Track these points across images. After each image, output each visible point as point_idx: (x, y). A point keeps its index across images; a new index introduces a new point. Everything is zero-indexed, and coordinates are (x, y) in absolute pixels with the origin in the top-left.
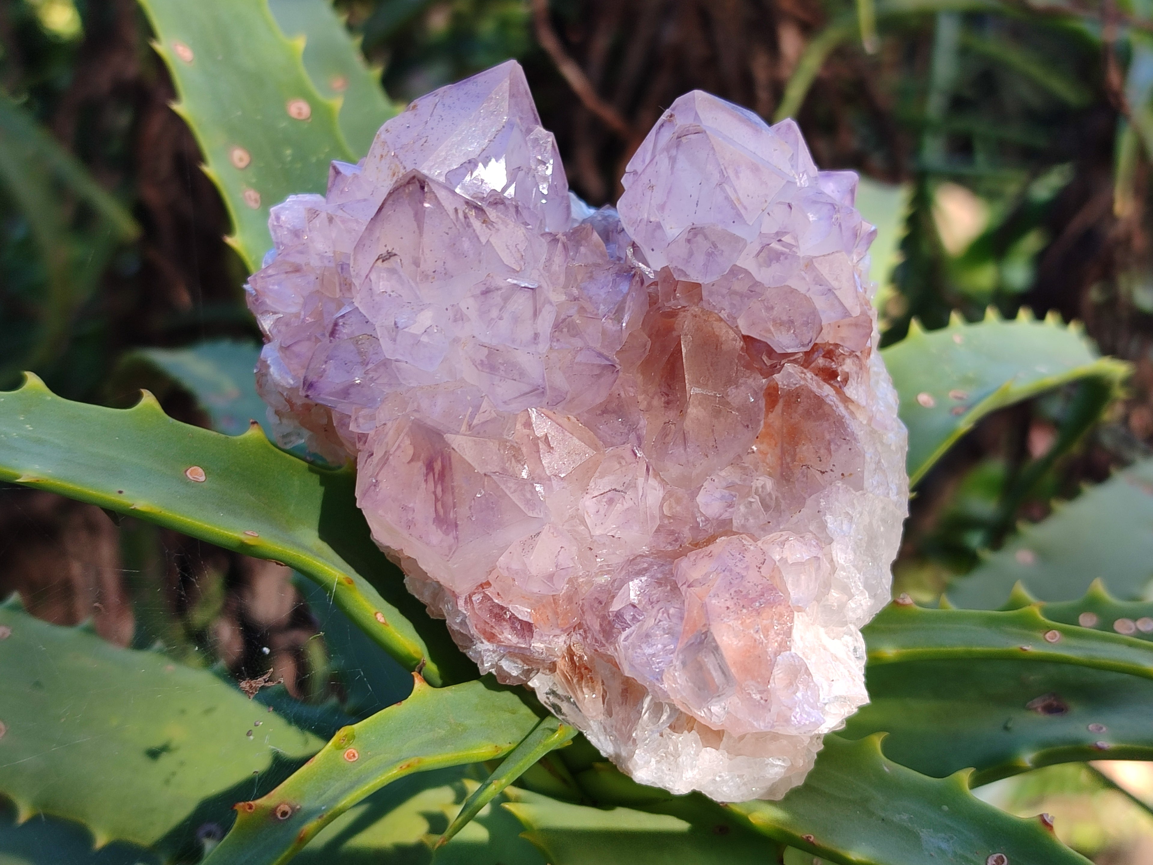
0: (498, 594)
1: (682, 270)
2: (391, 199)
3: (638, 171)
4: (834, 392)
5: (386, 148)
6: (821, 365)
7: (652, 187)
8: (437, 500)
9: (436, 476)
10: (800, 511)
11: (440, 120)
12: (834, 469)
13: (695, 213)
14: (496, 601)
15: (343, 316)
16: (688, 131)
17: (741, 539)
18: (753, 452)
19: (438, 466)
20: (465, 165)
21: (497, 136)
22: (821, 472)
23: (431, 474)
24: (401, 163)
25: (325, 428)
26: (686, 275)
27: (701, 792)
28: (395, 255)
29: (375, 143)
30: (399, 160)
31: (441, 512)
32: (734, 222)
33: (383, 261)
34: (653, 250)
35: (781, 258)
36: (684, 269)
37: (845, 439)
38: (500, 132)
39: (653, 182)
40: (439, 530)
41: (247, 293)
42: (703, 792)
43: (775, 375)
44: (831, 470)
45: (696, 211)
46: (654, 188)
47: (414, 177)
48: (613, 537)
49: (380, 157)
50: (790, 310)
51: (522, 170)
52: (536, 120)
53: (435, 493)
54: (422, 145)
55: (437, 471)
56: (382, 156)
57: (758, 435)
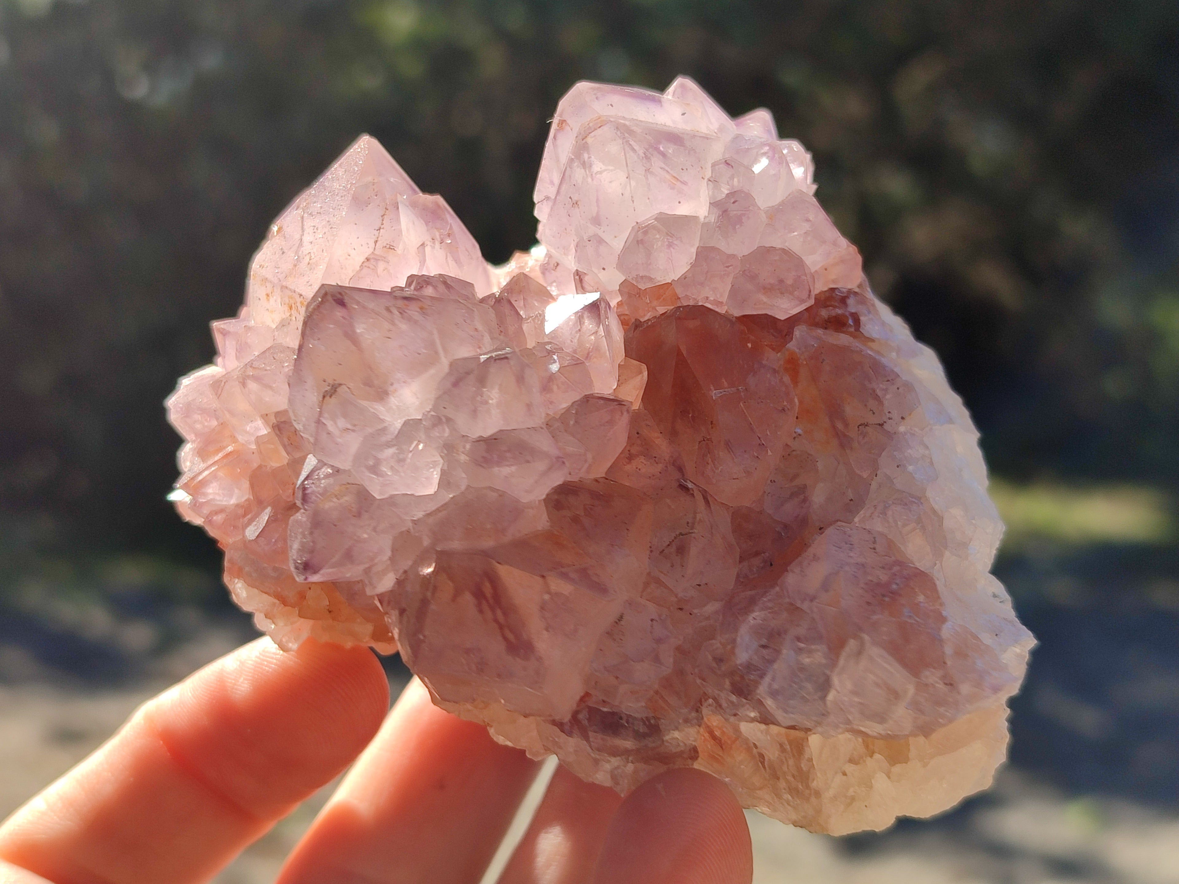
0: (604, 701)
1: (646, 276)
2: (308, 329)
3: (549, 195)
4: (852, 338)
5: (268, 285)
6: (826, 317)
7: (576, 203)
8: (501, 627)
9: (491, 601)
10: (876, 475)
11: (315, 230)
12: (890, 415)
13: (635, 210)
14: (605, 710)
15: (307, 478)
16: (590, 128)
17: (838, 528)
18: (800, 435)
19: (487, 589)
20: (365, 264)
21: (384, 222)
22: (879, 424)
23: (484, 602)
24: (295, 292)
25: (328, 610)
26: (651, 279)
27: (905, 815)
28: (340, 385)
29: (253, 285)
30: (290, 290)
31: (511, 637)
32: (679, 202)
33: (331, 396)
34: (604, 269)
35: (743, 221)
36: (647, 275)
37: (888, 381)
38: (385, 216)
39: (575, 198)
40: (517, 659)
41: (179, 504)
42: (907, 815)
43: (788, 345)
44: (890, 419)
45: (634, 208)
46: (578, 203)
47: (326, 294)
48: (699, 585)
49: (265, 297)
50: (775, 270)
51: (427, 245)
52: (414, 190)
53: (496, 621)
54: (309, 263)
55: (489, 595)
56: (268, 295)
57: (796, 415)
